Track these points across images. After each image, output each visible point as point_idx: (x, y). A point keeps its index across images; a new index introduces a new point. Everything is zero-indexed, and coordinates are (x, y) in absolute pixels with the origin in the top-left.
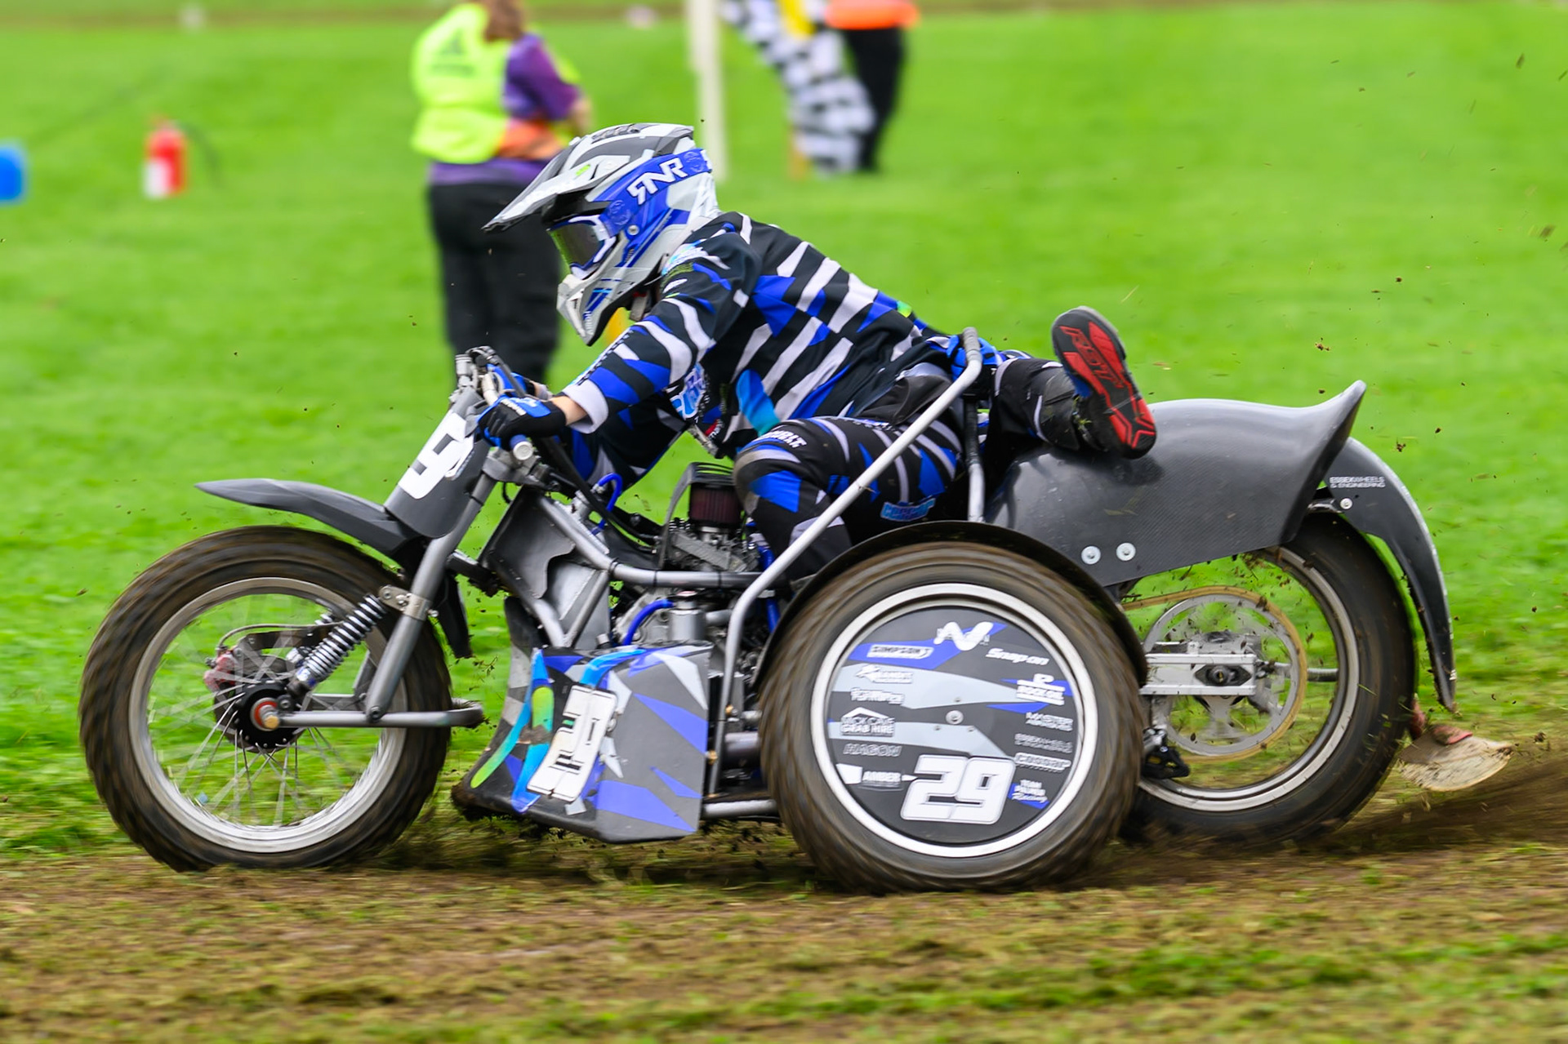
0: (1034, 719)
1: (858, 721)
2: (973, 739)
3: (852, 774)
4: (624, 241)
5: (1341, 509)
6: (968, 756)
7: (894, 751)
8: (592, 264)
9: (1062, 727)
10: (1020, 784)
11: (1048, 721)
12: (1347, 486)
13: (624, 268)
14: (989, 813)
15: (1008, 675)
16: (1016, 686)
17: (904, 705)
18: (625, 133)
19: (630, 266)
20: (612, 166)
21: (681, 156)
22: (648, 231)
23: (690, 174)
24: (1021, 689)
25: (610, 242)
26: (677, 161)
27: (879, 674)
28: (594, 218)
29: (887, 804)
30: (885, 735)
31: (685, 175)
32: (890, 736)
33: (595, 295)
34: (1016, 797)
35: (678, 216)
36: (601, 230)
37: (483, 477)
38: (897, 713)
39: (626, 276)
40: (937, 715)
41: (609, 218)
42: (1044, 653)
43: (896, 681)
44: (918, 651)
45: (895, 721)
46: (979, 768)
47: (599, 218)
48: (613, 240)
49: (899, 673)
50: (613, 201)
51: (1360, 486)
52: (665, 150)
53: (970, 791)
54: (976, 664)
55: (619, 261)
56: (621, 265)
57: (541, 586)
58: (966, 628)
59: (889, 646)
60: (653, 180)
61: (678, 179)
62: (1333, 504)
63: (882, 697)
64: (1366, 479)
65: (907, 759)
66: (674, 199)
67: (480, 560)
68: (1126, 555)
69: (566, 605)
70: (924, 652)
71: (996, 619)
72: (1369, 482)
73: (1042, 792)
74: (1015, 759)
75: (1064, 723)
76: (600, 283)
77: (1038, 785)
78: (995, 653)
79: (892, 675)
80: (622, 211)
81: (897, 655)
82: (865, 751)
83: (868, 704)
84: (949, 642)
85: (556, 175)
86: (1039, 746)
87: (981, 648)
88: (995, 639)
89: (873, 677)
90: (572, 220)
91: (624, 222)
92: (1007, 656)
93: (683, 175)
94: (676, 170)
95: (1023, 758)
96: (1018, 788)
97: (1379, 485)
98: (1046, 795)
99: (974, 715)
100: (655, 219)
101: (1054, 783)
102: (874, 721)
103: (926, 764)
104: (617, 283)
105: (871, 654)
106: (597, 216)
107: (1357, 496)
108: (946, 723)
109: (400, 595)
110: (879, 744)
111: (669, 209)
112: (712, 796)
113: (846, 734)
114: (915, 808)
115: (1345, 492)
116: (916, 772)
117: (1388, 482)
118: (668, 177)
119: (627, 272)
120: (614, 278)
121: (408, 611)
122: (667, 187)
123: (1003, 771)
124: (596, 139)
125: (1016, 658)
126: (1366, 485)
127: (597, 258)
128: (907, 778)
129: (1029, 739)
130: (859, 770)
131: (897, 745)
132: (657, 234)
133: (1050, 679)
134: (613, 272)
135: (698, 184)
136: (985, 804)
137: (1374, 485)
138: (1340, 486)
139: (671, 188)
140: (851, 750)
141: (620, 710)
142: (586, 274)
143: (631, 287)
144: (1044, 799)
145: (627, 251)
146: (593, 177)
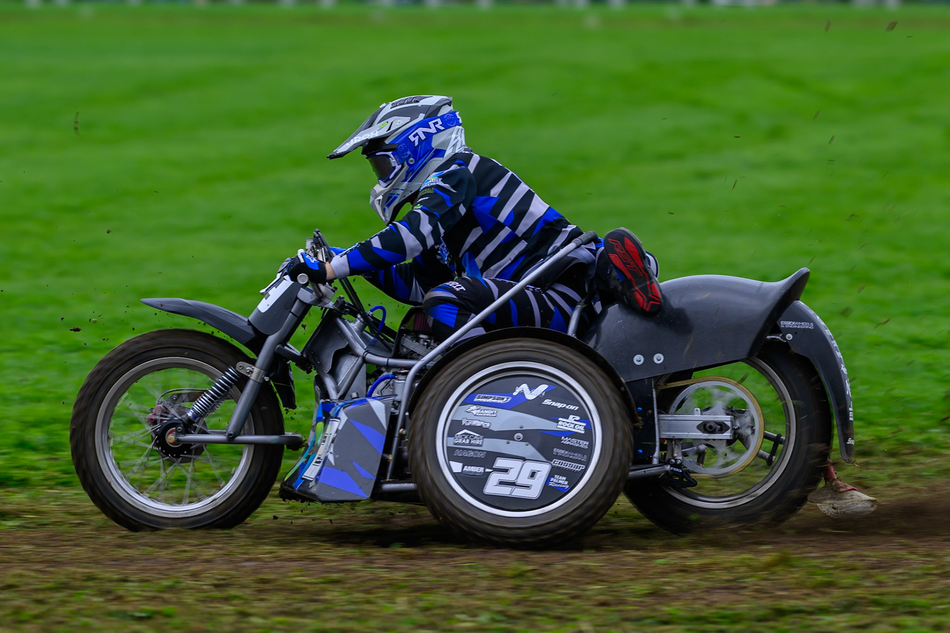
0: (566, 441)
1: (463, 437)
2: (528, 450)
3: (457, 467)
4: (406, 167)
5: (786, 340)
6: (524, 459)
7: (482, 455)
8: (388, 179)
9: (582, 446)
10: (554, 477)
11: (574, 442)
12: (791, 327)
13: (406, 183)
14: (534, 493)
15: (554, 415)
16: (557, 422)
17: (490, 428)
18: (411, 102)
19: (410, 181)
20: (400, 122)
21: (442, 118)
22: (420, 162)
23: (447, 127)
24: (560, 423)
25: (398, 167)
26: (439, 120)
27: (479, 411)
28: (390, 153)
29: (475, 484)
30: (478, 445)
31: (443, 128)
32: (481, 446)
33: (390, 197)
34: (551, 484)
35: (439, 153)
36: (393, 161)
37: (298, 301)
38: (486, 433)
39: (407, 187)
40: (508, 435)
41: (398, 154)
42: (576, 403)
43: (487, 415)
44: (503, 399)
45: (484, 437)
46: (530, 466)
47: (392, 154)
48: (400, 166)
49: (489, 411)
50: (400, 144)
51: (798, 327)
52: (432, 113)
53: (523, 480)
54: (535, 408)
55: (404, 178)
56: (405, 181)
57: (329, 367)
58: (532, 388)
59: (487, 396)
60: (423, 132)
61: (439, 131)
62: (781, 337)
63: (479, 424)
64: (803, 323)
65: (489, 459)
66: (436, 143)
67: (302, 353)
68: (658, 360)
69: (342, 377)
70: (506, 400)
71: (550, 382)
72: (804, 325)
73: (566, 483)
74: (552, 463)
75: (584, 444)
76: (392, 190)
77: (564, 478)
78: (547, 402)
79: (486, 412)
80: (406, 150)
81: (490, 400)
82: (466, 454)
83: (471, 428)
84: (522, 394)
85: (370, 127)
86: (568, 456)
87: (540, 399)
88: (548, 394)
89: (475, 412)
90: (377, 154)
91: (406, 157)
92: (554, 404)
93: (442, 128)
94: (438, 126)
95: (557, 463)
96: (552, 479)
97: (810, 328)
98: (568, 484)
99: (529, 436)
100: (424, 155)
101: (574, 478)
102: (472, 437)
103: (500, 463)
104: (402, 191)
105: (476, 400)
106: (391, 152)
107: (796, 333)
108: (514, 440)
109: (248, 367)
110: (474, 450)
111: (433, 149)
112: (388, 480)
113: (456, 444)
114: (492, 487)
115: (789, 330)
116: (494, 467)
117: (816, 326)
118: (433, 130)
119: (408, 185)
120: (400, 188)
121: (253, 376)
122: (432, 136)
123: (544, 469)
124: (394, 105)
125: (559, 405)
126: (802, 327)
127: (391, 177)
128: (487, 470)
129: (561, 452)
130: (461, 465)
131: (483, 451)
132: (426, 163)
133: (578, 418)
134: (400, 185)
135: (451, 134)
136: (533, 488)
137: (807, 327)
138: (786, 326)
139: (434, 136)
140: (458, 453)
141: (340, 428)
142: (385, 185)
143: (410, 194)
144: (567, 487)
145: (408, 173)
146: (389, 129)
